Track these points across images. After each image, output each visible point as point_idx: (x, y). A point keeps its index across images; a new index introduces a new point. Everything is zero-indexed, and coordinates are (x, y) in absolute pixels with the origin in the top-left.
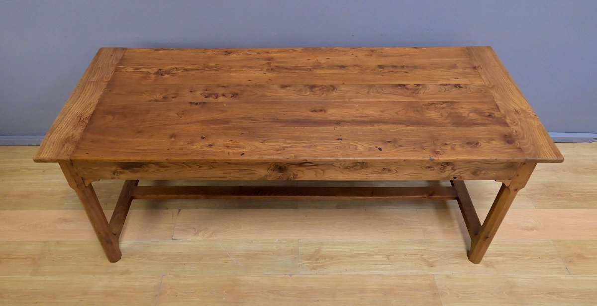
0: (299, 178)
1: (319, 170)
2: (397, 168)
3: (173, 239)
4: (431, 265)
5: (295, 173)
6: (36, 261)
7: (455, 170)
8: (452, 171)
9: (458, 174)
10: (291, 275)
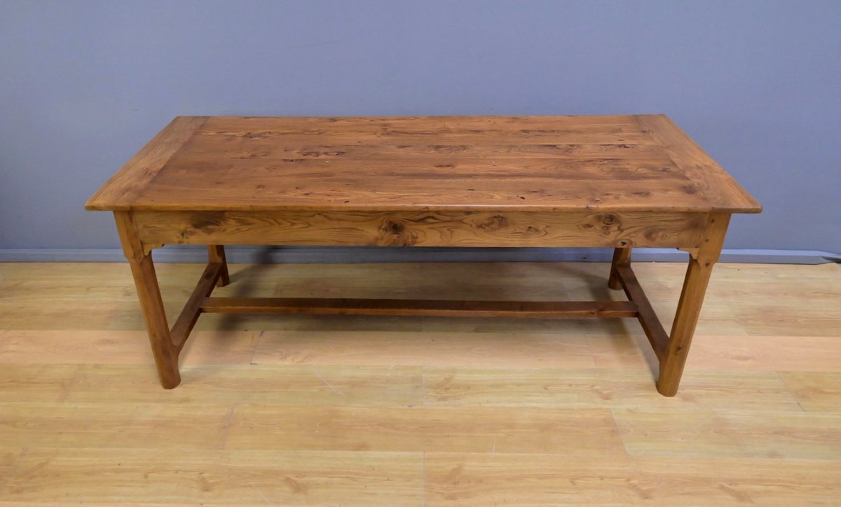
0: (420, 242)
1: (445, 230)
2: (547, 227)
3: (251, 364)
4: (607, 398)
5: (415, 234)
6: (65, 386)
7: (622, 231)
8: (619, 232)
9: (628, 238)
10: (410, 406)
